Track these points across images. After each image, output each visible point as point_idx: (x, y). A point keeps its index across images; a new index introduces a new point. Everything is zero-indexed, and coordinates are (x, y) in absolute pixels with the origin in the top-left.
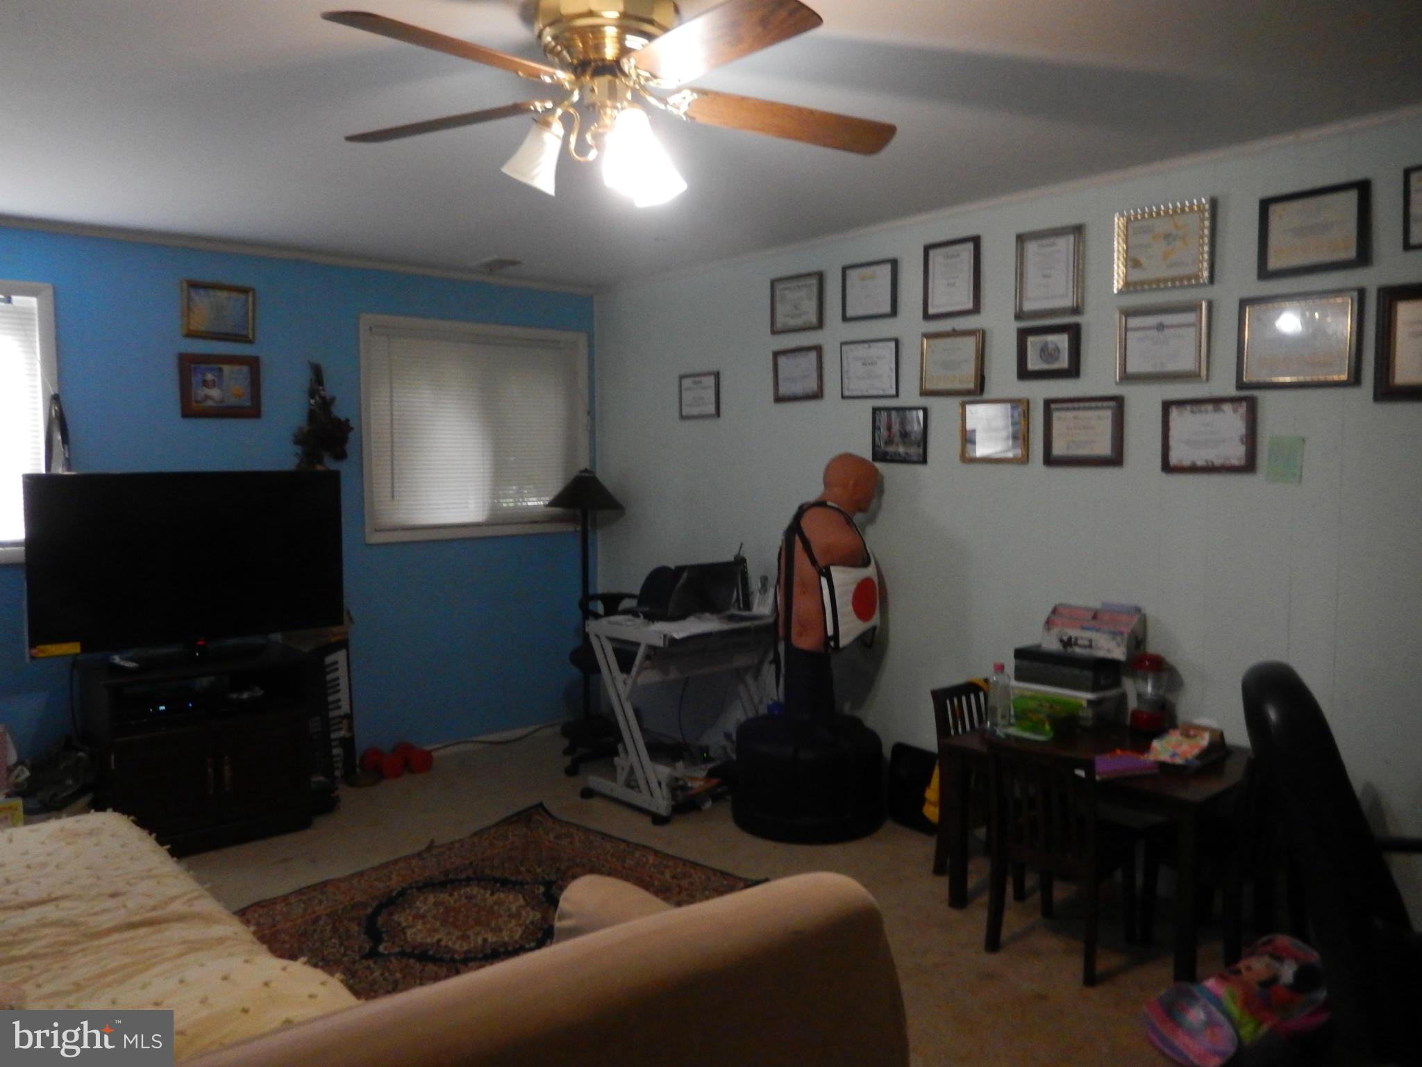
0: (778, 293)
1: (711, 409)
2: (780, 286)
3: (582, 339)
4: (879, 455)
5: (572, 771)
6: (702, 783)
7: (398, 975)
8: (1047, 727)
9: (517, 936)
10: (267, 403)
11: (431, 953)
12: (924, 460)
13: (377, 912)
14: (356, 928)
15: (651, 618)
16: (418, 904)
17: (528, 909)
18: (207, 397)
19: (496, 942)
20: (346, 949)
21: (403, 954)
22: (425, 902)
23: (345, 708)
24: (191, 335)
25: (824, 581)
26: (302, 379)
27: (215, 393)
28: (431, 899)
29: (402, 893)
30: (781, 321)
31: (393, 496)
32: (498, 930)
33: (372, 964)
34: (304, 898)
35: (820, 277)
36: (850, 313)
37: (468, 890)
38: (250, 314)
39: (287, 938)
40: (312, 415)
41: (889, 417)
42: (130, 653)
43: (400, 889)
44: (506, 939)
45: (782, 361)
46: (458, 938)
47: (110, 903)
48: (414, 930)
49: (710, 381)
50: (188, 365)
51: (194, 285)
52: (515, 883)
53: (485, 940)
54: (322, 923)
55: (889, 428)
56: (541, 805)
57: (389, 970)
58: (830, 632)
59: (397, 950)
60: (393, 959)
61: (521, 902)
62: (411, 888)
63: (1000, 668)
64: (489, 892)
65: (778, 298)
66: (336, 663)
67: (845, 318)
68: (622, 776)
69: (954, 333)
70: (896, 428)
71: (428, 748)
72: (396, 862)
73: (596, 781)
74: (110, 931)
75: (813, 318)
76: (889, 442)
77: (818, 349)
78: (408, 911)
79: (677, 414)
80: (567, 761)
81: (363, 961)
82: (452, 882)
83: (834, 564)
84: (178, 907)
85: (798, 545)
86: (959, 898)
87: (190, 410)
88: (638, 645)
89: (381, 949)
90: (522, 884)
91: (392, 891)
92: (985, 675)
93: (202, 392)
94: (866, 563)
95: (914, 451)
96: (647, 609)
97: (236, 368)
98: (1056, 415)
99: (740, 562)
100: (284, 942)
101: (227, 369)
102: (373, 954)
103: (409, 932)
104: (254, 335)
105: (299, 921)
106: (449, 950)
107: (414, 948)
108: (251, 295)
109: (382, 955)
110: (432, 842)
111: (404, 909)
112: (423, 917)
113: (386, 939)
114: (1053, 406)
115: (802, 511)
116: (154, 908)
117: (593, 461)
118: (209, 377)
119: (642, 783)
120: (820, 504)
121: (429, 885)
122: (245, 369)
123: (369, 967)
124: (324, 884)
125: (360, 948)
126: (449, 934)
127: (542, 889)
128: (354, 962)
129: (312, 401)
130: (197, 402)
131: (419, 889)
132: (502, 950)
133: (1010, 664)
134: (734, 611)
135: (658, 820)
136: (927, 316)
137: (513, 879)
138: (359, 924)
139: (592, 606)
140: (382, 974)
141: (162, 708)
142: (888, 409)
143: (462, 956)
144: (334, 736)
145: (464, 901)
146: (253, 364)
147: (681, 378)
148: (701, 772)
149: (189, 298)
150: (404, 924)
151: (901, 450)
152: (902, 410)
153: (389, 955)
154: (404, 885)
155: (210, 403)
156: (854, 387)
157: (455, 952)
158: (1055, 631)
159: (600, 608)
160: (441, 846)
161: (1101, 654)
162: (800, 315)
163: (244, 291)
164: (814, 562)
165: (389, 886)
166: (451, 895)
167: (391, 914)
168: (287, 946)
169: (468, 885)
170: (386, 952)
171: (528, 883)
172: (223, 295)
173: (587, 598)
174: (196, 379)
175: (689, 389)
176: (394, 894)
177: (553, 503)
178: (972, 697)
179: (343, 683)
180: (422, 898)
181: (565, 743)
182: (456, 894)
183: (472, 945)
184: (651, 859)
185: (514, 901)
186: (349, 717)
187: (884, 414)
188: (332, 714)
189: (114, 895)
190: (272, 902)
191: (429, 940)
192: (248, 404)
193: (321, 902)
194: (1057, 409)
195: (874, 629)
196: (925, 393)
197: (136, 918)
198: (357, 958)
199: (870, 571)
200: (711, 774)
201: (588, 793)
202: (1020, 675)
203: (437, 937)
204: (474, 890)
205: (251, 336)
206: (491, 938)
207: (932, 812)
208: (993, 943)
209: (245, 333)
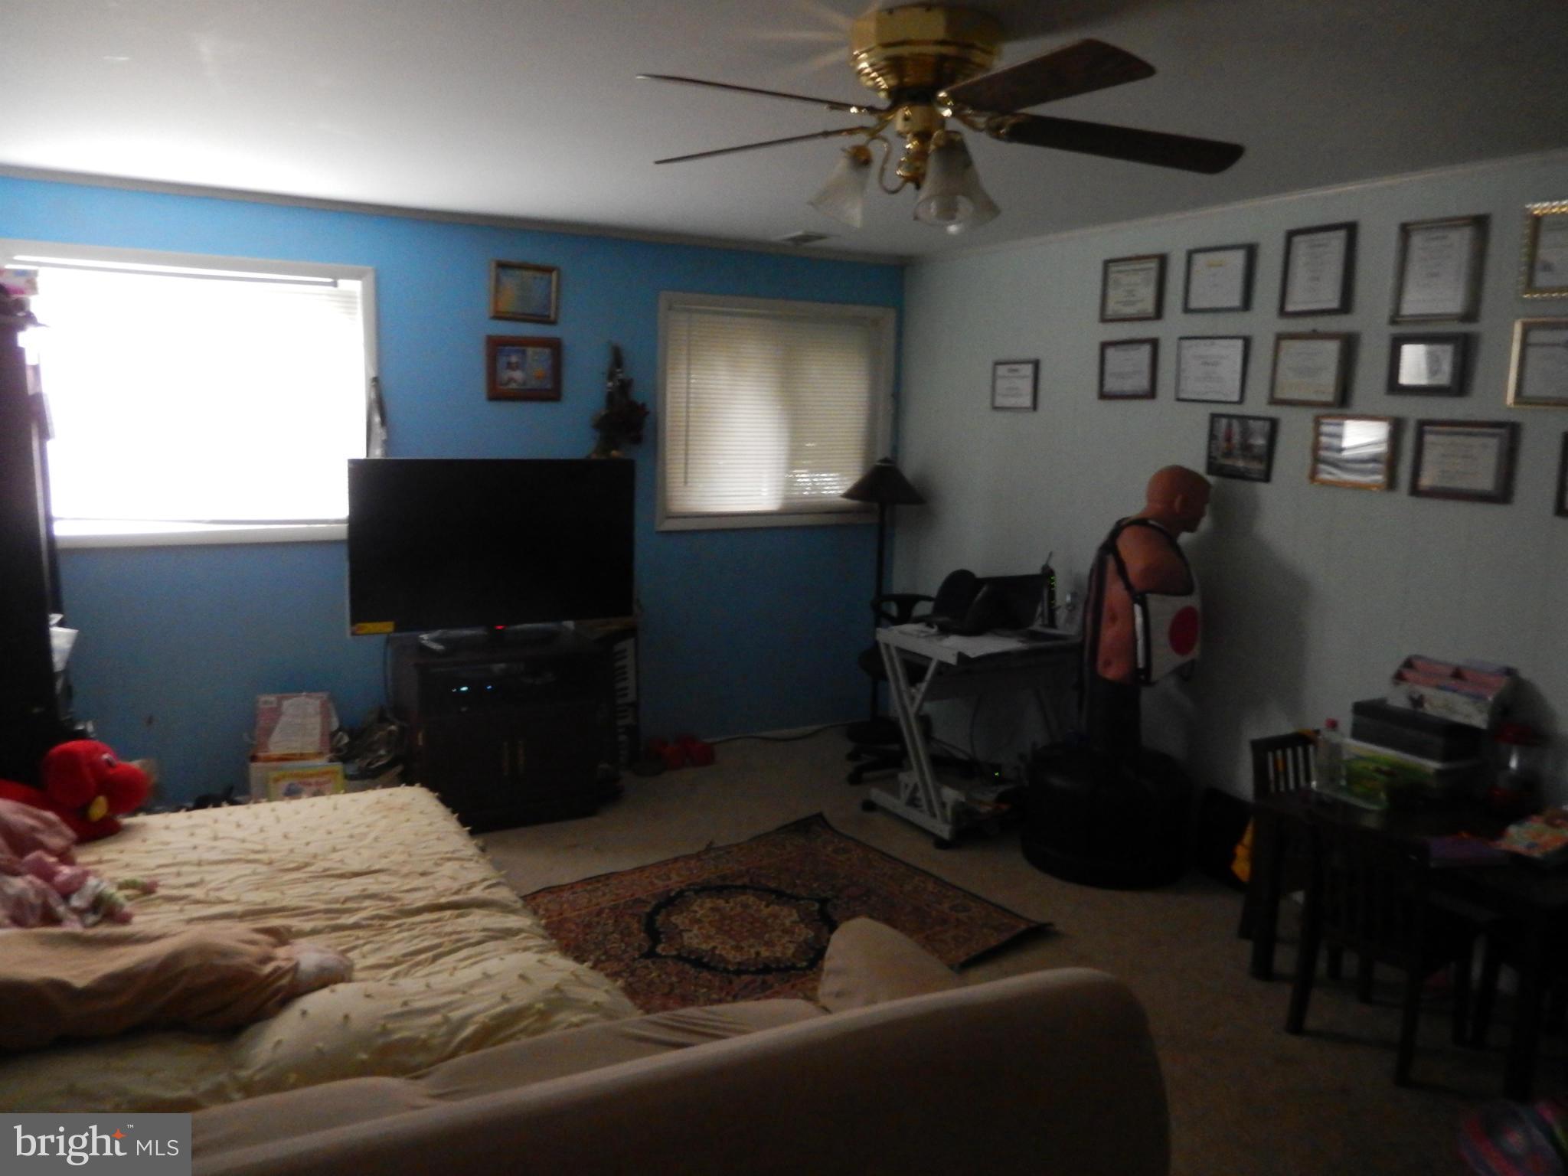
0: (1112, 276)
1: (1027, 401)
2: (1113, 268)
3: (891, 315)
4: (1213, 467)
5: (855, 779)
6: (989, 808)
7: (674, 979)
8: (1383, 796)
9: (790, 952)
10: (569, 386)
11: (706, 960)
12: (1267, 477)
13: (656, 910)
14: (636, 926)
15: (945, 631)
16: (695, 908)
17: (802, 926)
18: (511, 380)
19: (768, 958)
20: (627, 945)
21: (679, 958)
22: (701, 906)
23: (631, 697)
24: (498, 316)
25: (1138, 609)
26: (603, 362)
27: (518, 375)
28: (708, 904)
29: (681, 894)
30: (1113, 307)
31: (686, 482)
32: (770, 944)
33: (651, 965)
34: (589, 887)
35: (1163, 260)
36: (1194, 304)
37: (744, 898)
38: (553, 296)
39: (573, 927)
40: (610, 398)
41: (1230, 426)
42: (437, 633)
43: (678, 889)
44: (779, 955)
45: (1111, 353)
46: (733, 948)
47: (419, 882)
48: (691, 934)
49: (1028, 370)
50: (496, 347)
51: (502, 266)
52: (791, 897)
53: (758, 954)
54: (604, 915)
55: (1228, 438)
56: (820, 816)
57: (666, 973)
58: (1141, 664)
59: (674, 953)
60: (670, 962)
61: (795, 917)
62: (689, 890)
63: (1333, 725)
64: (764, 903)
65: (1111, 282)
66: (625, 650)
67: (1187, 310)
68: (905, 795)
69: (1314, 335)
70: (1236, 439)
71: (709, 740)
72: (676, 860)
73: (877, 794)
74: (419, 911)
75: (1149, 306)
76: (1228, 454)
77: (1154, 343)
78: (685, 914)
79: (987, 403)
80: (850, 767)
81: (642, 960)
82: (727, 887)
83: (1152, 592)
84: (476, 893)
85: (1111, 565)
86: (1263, 969)
87: (497, 393)
88: (930, 659)
89: (659, 949)
90: (797, 898)
91: (671, 890)
92: (1317, 727)
93: (506, 374)
94: (1188, 591)
95: (1257, 467)
96: (941, 619)
97: (539, 350)
98: (1429, 438)
99: (1048, 573)
100: (571, 931)
101: (530, 351)
102: (651, 954)
103: (686, 936)
104: (557, 314)
105: (583, 912)
106: (722, 959)
107: (691, 952)
108: (554, 276)
109: (659, 956)
110: (711, 843)
111: (682, 912)
112: (698, 921)
113: (664, 940)
114: (1427, 428)
115: (1120, 528)
116: (457, 892)
117: (895, 449)
118: (514, 359)
119: (924, 802)
120: (1140, 522)
121: (705, 889)
122: (547, 351)
123: (647, 967)
124: (608, 876)
125: (640, 945)
126: (722, 943)
127: (817, 906)
128: (634, 960)
129: (610, 384)
130: (502, 385)
131: (697, 892)
132: (774, 966)
133: (1346, 721)
134: (1037, 626)
135: (941, 844)
136: (1283, 312)
137: (789, 891)
138: (639, 922)
139: (884, 606)
140: (659, 976)
141: (464, 689)
142: (1229, 417)
143: (736, 967)
144: (620, 723)
145: (739, 909)
146: (555, 347)
147: (997, 363)
148: (990, 796)
149: (498, 281)
150: (681, 928)
151: (1240, 464)
152: (1243, 419)
153: (665, 957)
154: (683, 886)
155: (513, 386)
156: (1191, 389)
157: (727, 962)
158: (1404, 687)
159: (893, 610)
160: (719, 848)
161: (1458, 718)
162: (1133, 303)
163: (547, 270)
164: (1129, 587)
165: (667, 886)
166: (727, 902)
167: (669, 915)
168: (573, 935)
169: (744, 894)
170: (664, 954)
171: (803, 898)
172: (528, 274)
173: (881, 597)
174: (502, 361)
175: (1004, 377)
176: (673, 894)
177: (849, 495)
178: (1300, 750)
179: (631, 674)
180: (699, 901)
181: (849, 746)
182: (731, 900)
183: (745, 957)
184: (930, 886)
185: (789, 916)
186: (635, 705)
187: (1224, 422)
188: (620, 701)
189: (423, 874)
190: (560, 888)
191: (704, 947)
192: (549, 386)
193: (604, 894)
194: (1431, 432)
195: (1193, 662)
196: (1274, 401)
197: (443, 900)
198: (637, 956)
199: (1193, 601)
200: (1001, 799)
201: (869, 806)
202: (1358, 734)
203: (712, 944)
204: (749, 899)
205: (553, 316)
206: (765, 953)
207: (1241, 867)
208: (1296, 1025)
209: (547, 313)
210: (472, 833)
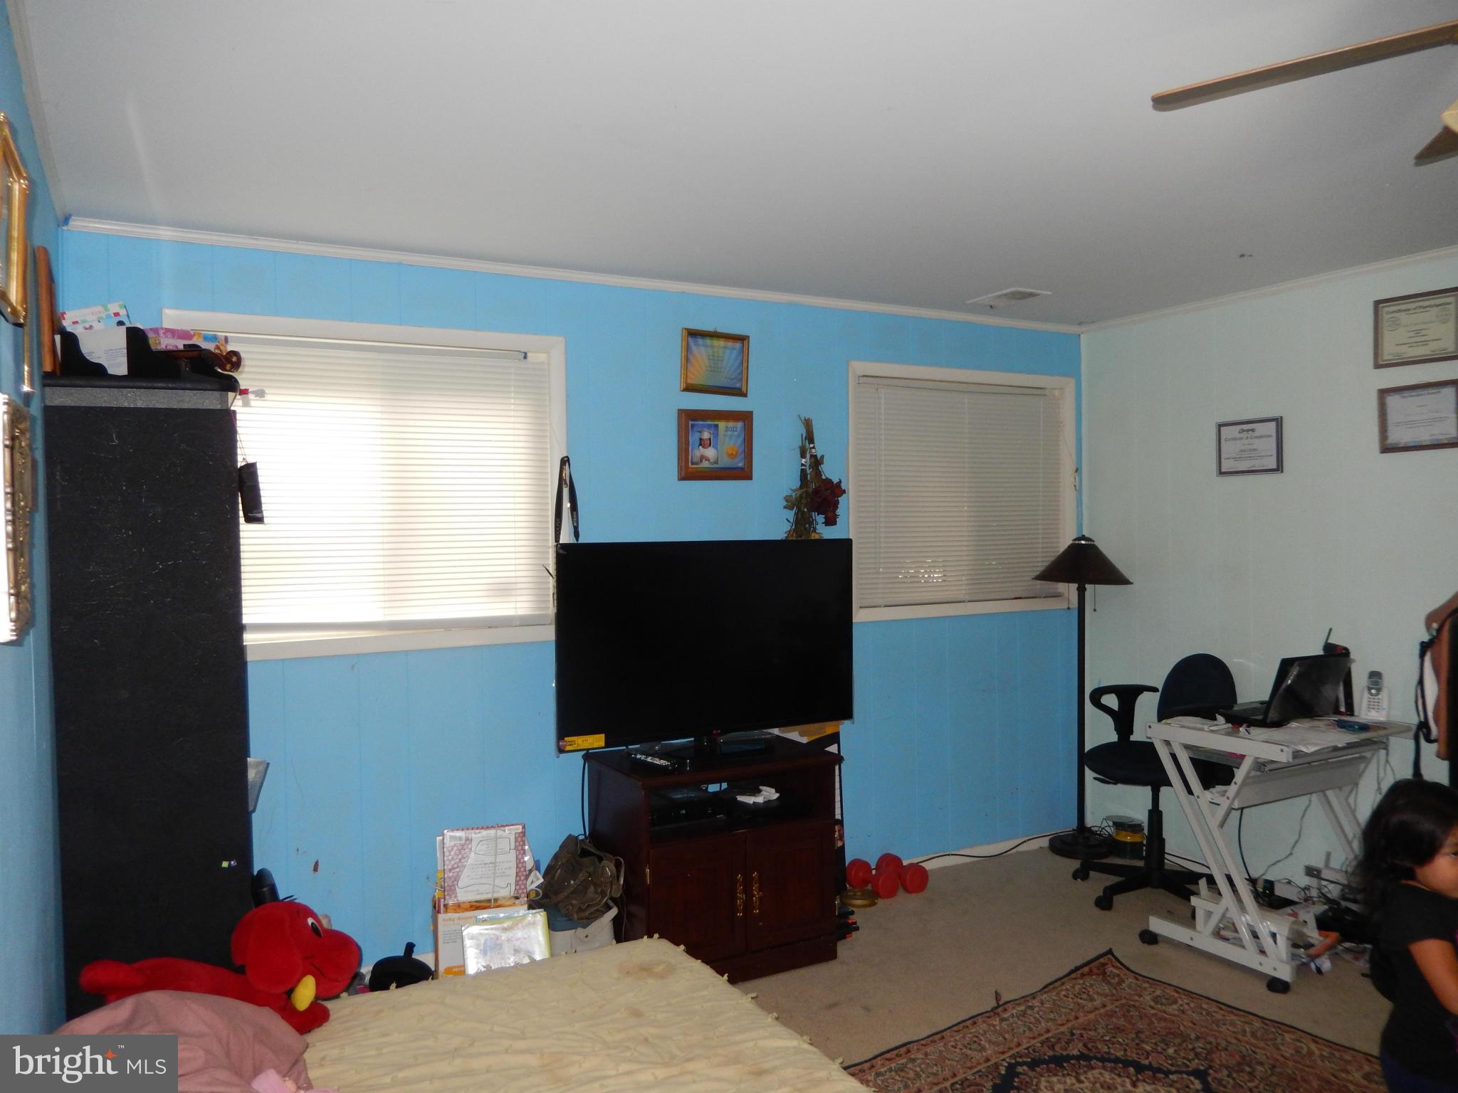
0: (1385, 317)
1: (1270, 462)
2: (1389, 308)
3: (1070, 386)
10: (758, 464)
18: (703, 458)
23: (837, 812)
24: (689, 388)
26: (794, 436)
27: (710, 453)
30: (1390, 351)
38: (745, 364)
40: (804, 477)
45: (1394, 400)
49: (1269, 428)
50: (689, 419)
51: (691, 334)
56: (1111, 953)
65: (1385, 323)
87: (687, 472)
90: (1163, 1071)
93: (698, 452)
97: (731, 425)
101: (722, 425)
104: (747, 387)
108: (745, 344)
118: (706, 435)
122: (739, 425)
129: (804, 461)
130: (693, 462)
135: (1278, 986)
146: (747, 421)
147: (1223, 425)
149: (688, 349)
155: (705, 464)
163: (739, 339)
165: (988, 1059)
171: (1170, 1071)
172: (718, 343)
174: (694, 438)
175: (1233, 439)
177: (1043, 576)
186: (840, 823)
192: (741, 463)
201: (1149, 938)
205: (744, 389)
209: (738, 385)
210: (732, 981)
